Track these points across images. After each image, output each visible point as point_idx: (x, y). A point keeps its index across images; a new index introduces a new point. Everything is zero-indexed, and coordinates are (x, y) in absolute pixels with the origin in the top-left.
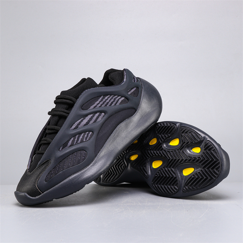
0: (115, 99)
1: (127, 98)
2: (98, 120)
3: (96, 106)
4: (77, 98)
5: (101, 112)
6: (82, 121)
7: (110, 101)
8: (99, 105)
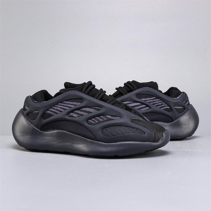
0: (162, 104)
1: (171, 109)
2: (142, 109)
3: (146, 100)
4: (138, 88)
5: (147, 106)
6: (131, 103)
7: (158, 103)
8: (149, 101)
